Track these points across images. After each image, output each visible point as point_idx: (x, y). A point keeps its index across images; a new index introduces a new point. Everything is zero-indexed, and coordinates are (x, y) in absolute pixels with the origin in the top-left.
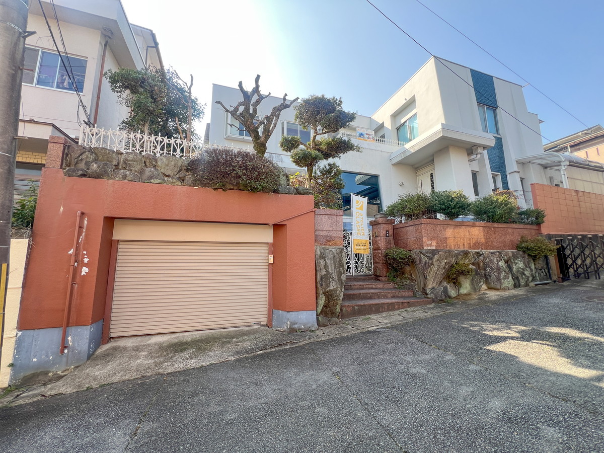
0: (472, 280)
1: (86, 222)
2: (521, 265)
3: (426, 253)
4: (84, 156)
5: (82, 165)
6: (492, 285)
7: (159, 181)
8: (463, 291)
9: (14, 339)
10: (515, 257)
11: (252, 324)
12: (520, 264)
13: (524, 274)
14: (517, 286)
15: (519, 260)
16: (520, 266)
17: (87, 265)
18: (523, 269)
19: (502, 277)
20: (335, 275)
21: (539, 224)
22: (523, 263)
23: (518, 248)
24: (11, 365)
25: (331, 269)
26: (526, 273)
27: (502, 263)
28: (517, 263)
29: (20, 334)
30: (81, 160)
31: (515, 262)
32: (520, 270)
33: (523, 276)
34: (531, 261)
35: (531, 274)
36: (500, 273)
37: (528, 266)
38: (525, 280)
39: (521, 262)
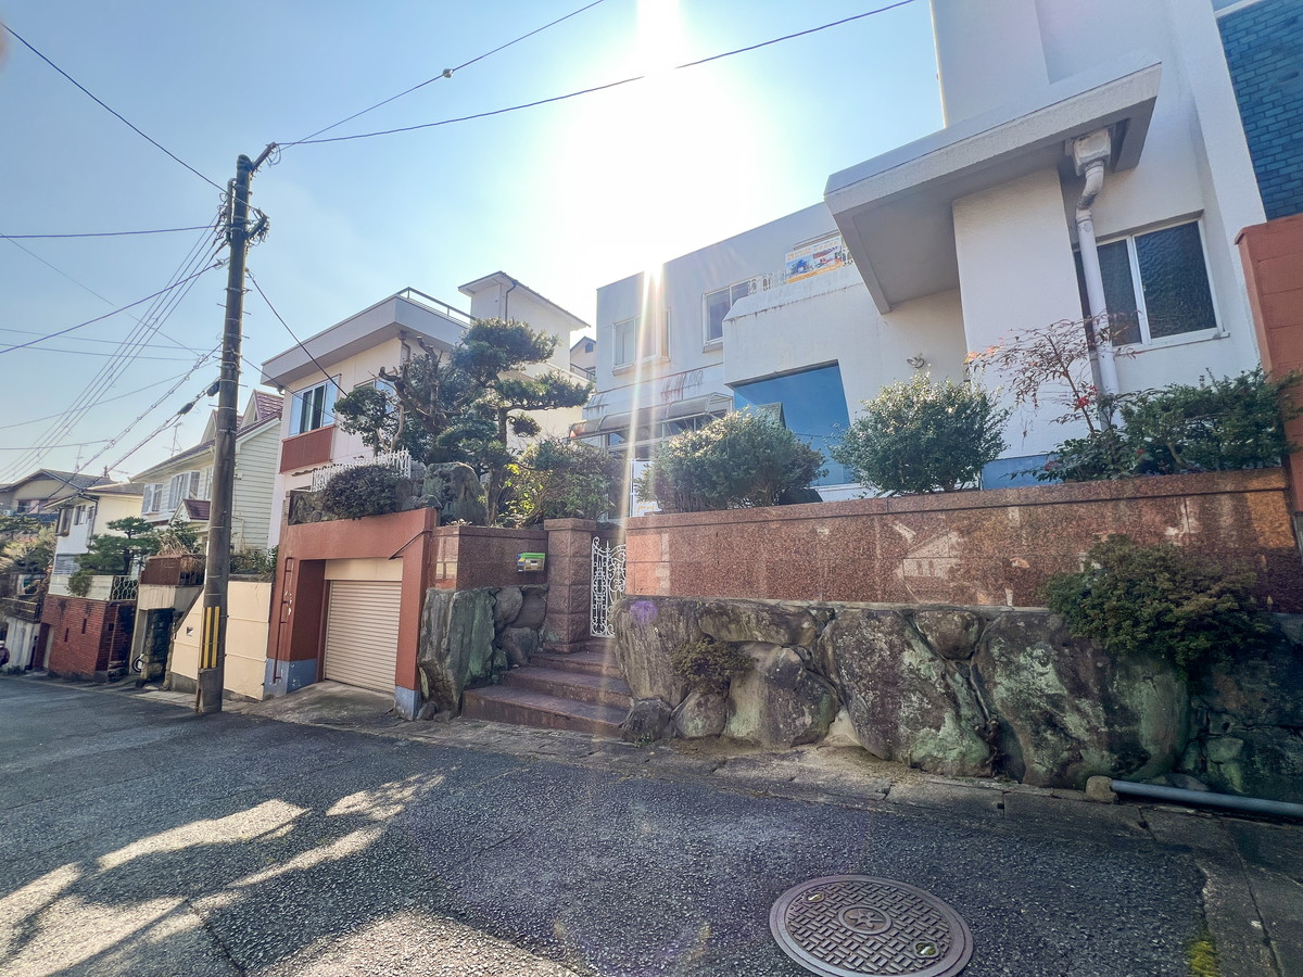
0: (770, 700)
2: (1047, 679)
9: (265, 664)
12: (1036, 675)
13: (1053, 723)
16: (1042, 682)
18: (1055, 701)
24: (263, 683)
26: (1071, 721)
28: (1019, 668)
29: (267, 660)
31: (1010, 662)
32: (1036, 701)
33: (1048, 735)
34: (1127, 669)
35: (1109, 734)
36: (892, 697)
37: (1096, 691)
38: (1055, 755)
39: (1044, 665)
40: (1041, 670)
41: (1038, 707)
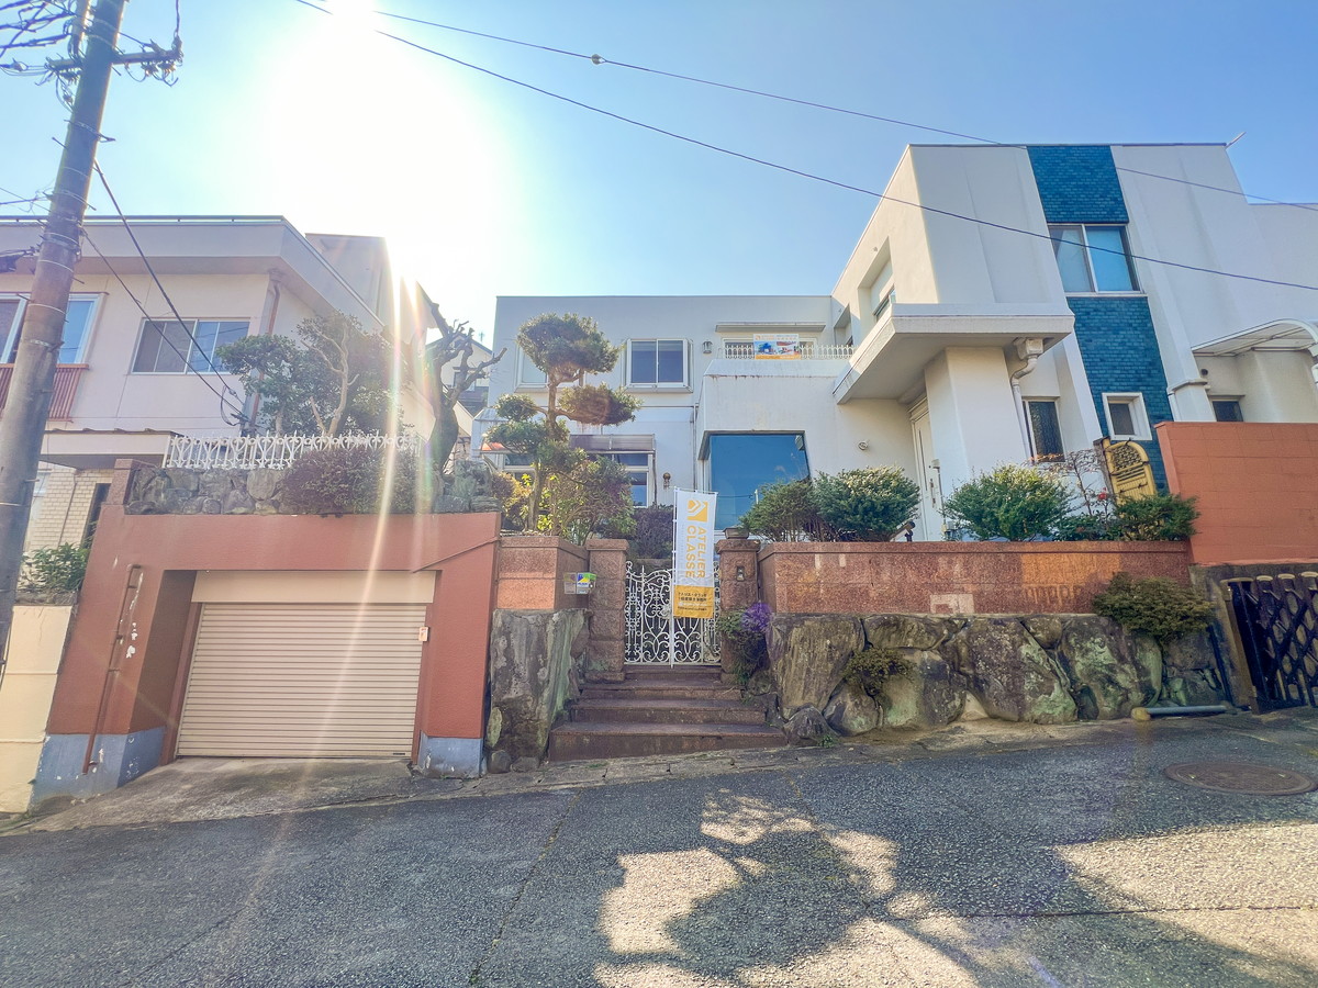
0: (925, 691)
1: (141, 579)
2: (1103, 655)
4: (153, 484)
5: (151, 497)
6: (1000, 710)
7: (243, 510)
8: (896, 718)
9: (41, 746)
10: (1084, 633)
12: (1100, 656)
13: (1111, 681)
14: (1083, 713)
15: (1098, 640)
16: (1101, 658)
17: (134, 644)
18: (1110, 668)
19: (1027, 687)
20: (524, 671)
22: (1111, 650)
24: (33, 782)
25: (519, 656)
26: (1120, 678)
27: (1028, 650)
28: (1088, 651)
29: (48, 738)
30: (151, 488)
31: (1081, 648)
32: (1099, 669)
33: (1110, 688)
34: (1141, 645)
35: (1140, 683)
36: (1019, 677)
37: (1129, 659)
38: (1115, 699)
39: (1102, 647)
40: (1101, 650)
41: (1101, 673)
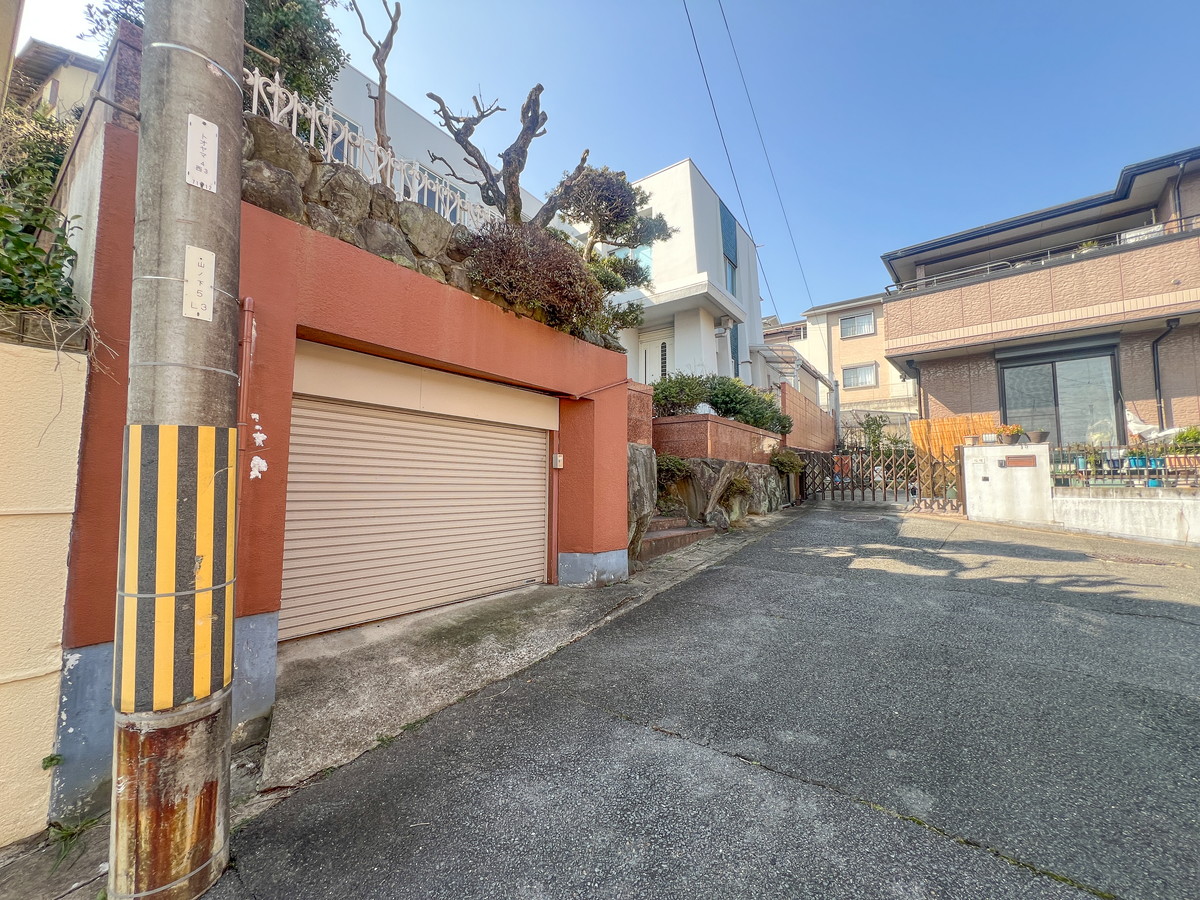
0: (741, 502)
1: (253, 331)
3: (712, 463)
6: (754, 509)
7: (407, 262)
8: (734, 516)
9: (57, 679)
10: (770, 473)
11: (524, 583)
12: (773, 484)
13: (775, 495)
14: (770, 510)
15: (772, 477)
17: (262, 452)
18: (775, 489)
19: (761, 498)
20: (646, 492)
21: (784, 434)
22: (775, 481)
23: (771, 462)
25: (643, 482)
26: (777, 493)
27: (761, 481)
28: (771, 481)
29: (73, 659)
33: (775, 498)
34: (779, 478)
35: (779, 495)
37: (777, 485)
38: (776, 502)
41: (773, 491)
